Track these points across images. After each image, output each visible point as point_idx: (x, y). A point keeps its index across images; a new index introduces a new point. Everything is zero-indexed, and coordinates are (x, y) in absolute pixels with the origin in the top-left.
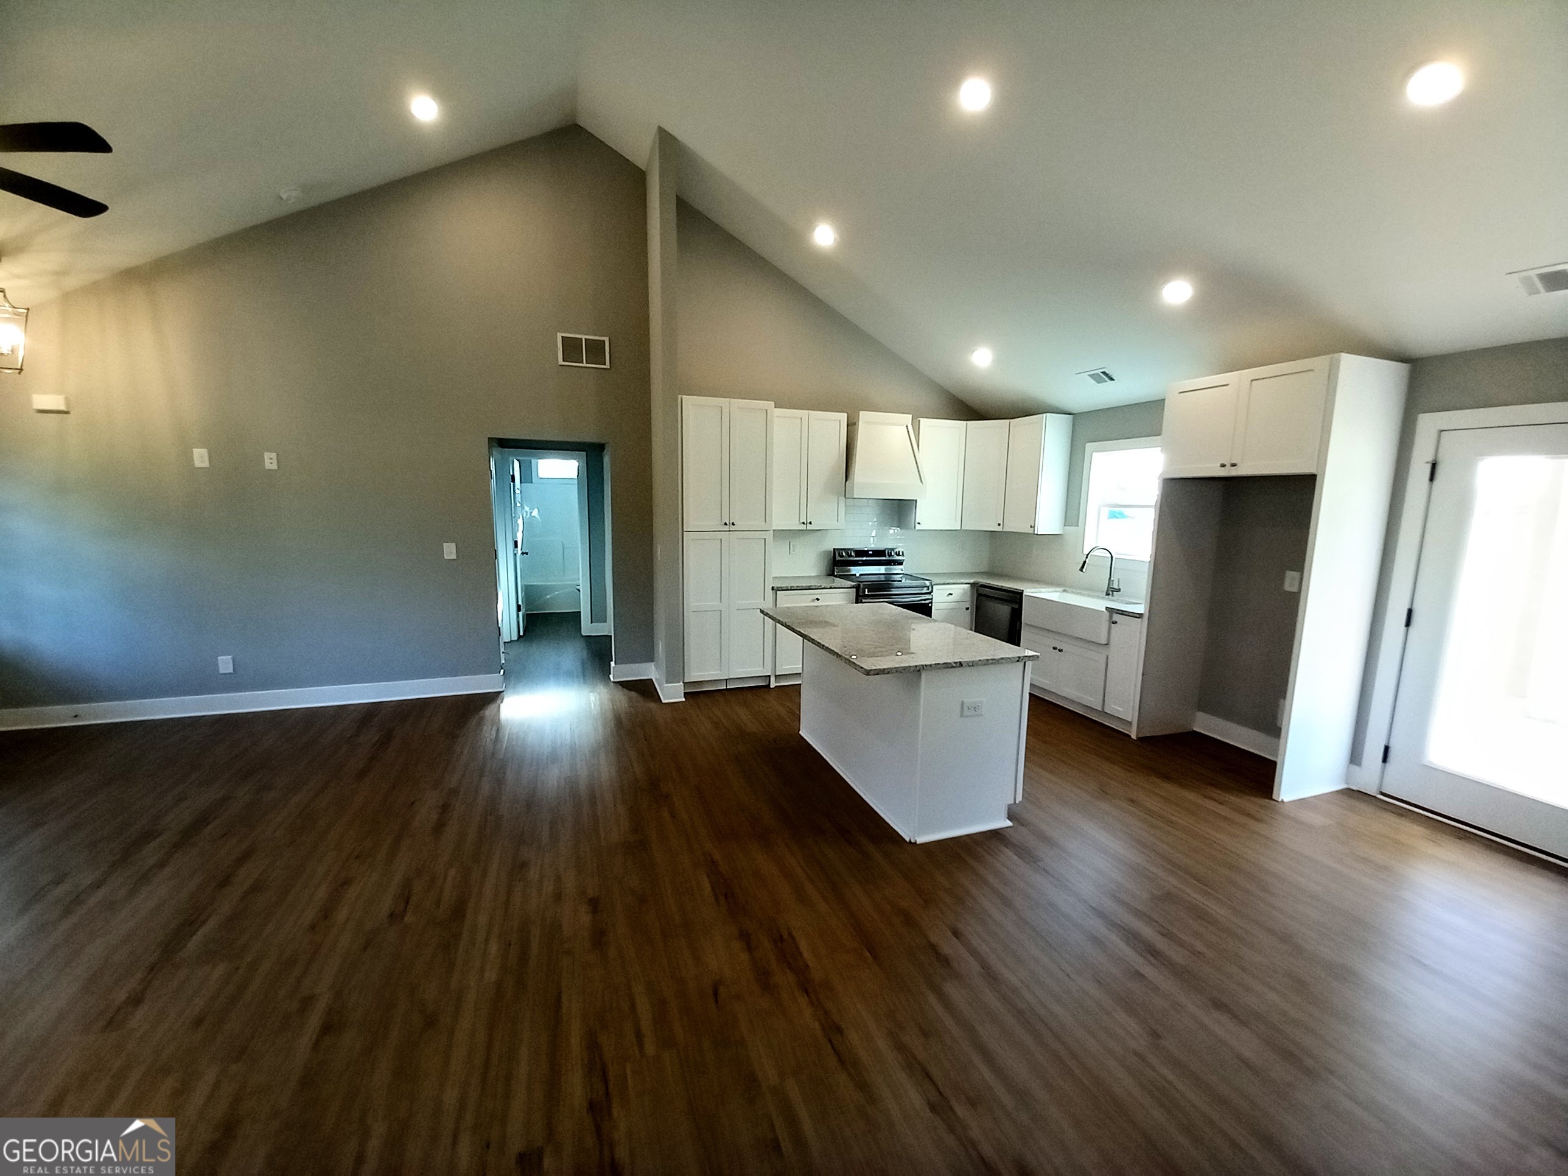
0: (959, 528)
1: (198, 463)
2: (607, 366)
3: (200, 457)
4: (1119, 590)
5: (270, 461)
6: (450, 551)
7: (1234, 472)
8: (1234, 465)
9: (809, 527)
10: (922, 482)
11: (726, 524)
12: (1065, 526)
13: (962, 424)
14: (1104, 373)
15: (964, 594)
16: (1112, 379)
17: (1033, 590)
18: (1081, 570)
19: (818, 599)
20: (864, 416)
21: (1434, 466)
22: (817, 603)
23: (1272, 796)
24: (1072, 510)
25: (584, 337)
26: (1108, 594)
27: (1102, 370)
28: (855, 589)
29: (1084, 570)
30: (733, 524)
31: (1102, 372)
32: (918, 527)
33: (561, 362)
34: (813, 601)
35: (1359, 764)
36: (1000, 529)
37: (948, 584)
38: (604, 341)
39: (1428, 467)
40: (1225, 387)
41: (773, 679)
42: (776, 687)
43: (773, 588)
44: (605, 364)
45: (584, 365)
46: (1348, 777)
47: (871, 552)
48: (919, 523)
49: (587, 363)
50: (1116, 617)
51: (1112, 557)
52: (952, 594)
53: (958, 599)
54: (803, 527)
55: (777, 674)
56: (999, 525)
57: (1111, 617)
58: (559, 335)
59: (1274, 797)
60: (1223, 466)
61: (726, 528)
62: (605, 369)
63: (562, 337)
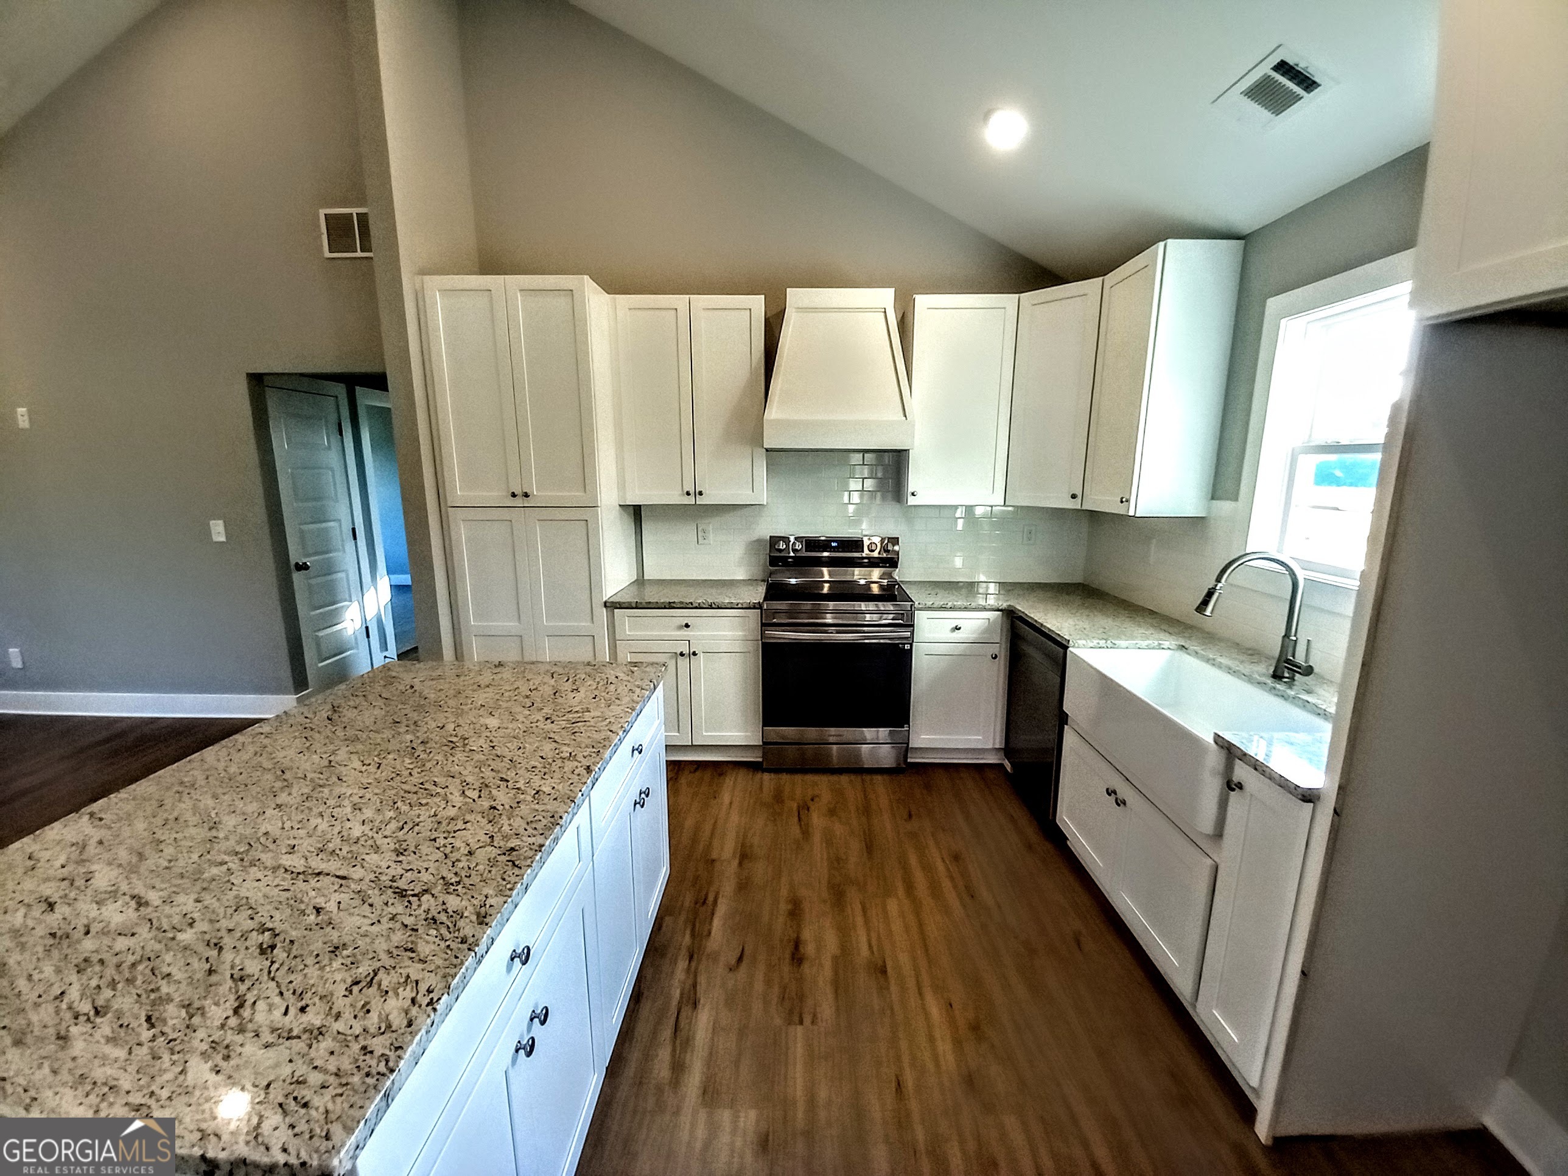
4: (1309, 671)
5: (22, 418)
6: (218, 531)
9: (701, 501)
10: (905, 416)
12: (1213, 498)
13: (1009, 300)
15: (988, 630)
18: (1201, 609)
19: (687, 626)
20: (795, 297)
22: (685, 633)
25: (353, 211)
26: (1277, 676)
28: (758, 611)
29: (1208, 611)
30: (527, 496)
32: (911, 501)
33: (328, 255)
34: (680, 627)
36: (1074, 505)
37: (952, 609)
43: (606, 604)
45: (359, 254)
47: (834, 544)
48: (913, 494)
49: (362, 251)
50: (1241, 771)
51: (1294, 580)
52: (961, 629)
53: (972, 637)
54: (690, 500)
56: (1074, 496)
57: (1229, 767)
58: (322, 212)
61: (517, 502)
63: (325, 214)
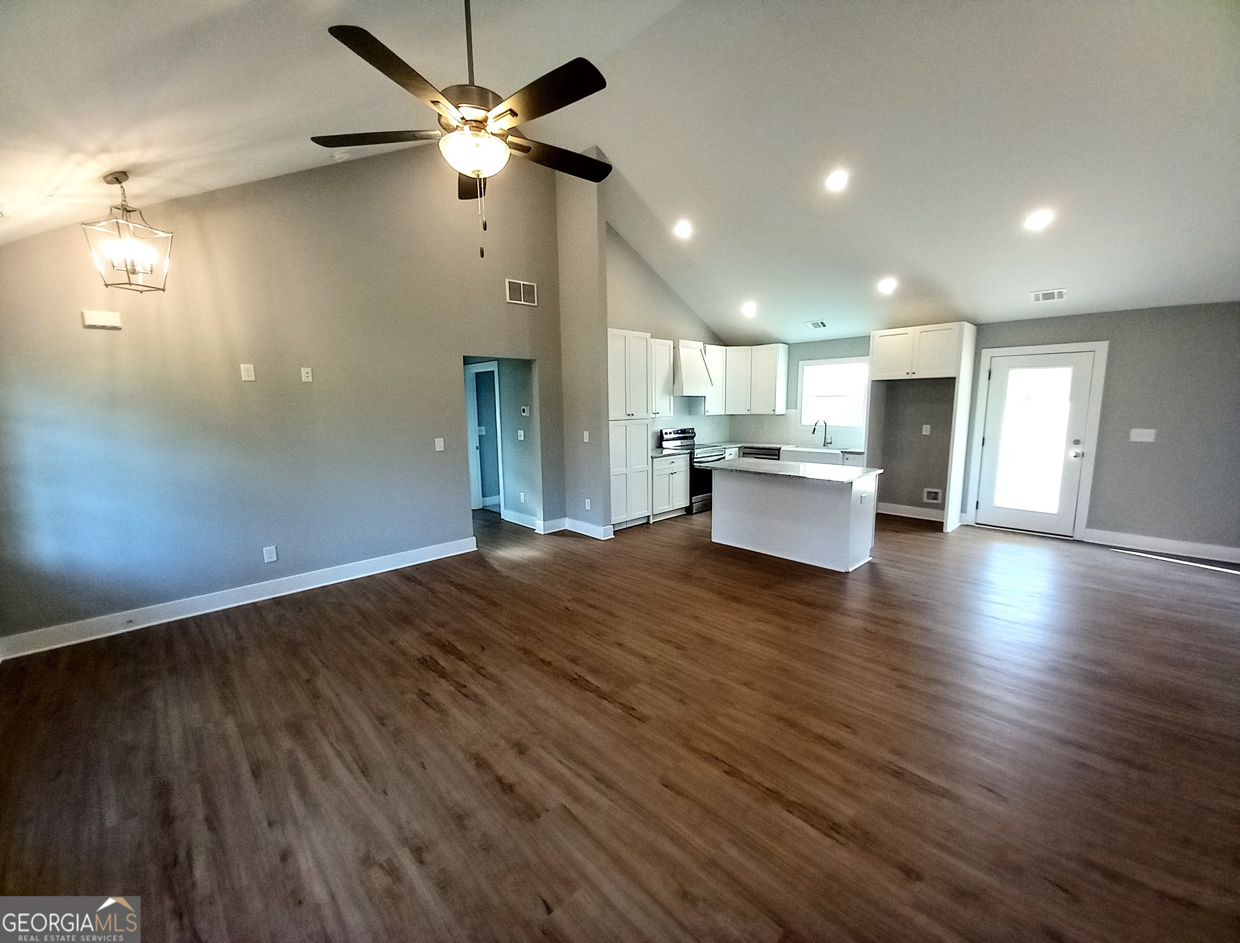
0: (724, 414)
1: (244, 377)
2: (536, 304)
3: (247, 372)
4: (831, 443)
5: (306, 375)
6: (439, 444)
7: (914, 377)
8: (914, 373)
9: (657, 416)
10: (712, 385)
11: (629, 415)
12: (788, 408)
13: (723, 348)
14: (822, 323)
15: (736, 453)
16: (824, 326)
17: (785, 447)
18: (813, 433)
19: (673, 462)
20: (682, 342)
21: (990, 373)
22: (672, 465)
23: (943, 530)
24: (792, 401)
25: (522, 283)
26: (824, 445)
27: (822, 321)
28: (689, 455)
29: (815, 433)
30: (633, 415)
31: (821, 323)
32: (707, 414)
33: (508, 300)
34: (671, 463)
35: (966, 513)
36: (748, 413)
37: (729, 448)
38: (533, 286)
39: (988, 373)
40: (906, 335)
41: (651, 517)
42: (653, 522)
43: (652, 457)
44: (534, 303)
45: (522, 302)
46: (961, 519)
47: (680, 432)
48: (706, 411)
49: (524, 301)
50: (847, 456)
51: (826, 425)
52: (731, 454)
53: (734, 457)
55: (654, 514)
56: (748, 410)
57: (844, 456)
58: (507, 281)
59: (944, 531)
60: (908, 373)
61: (629, 417)
62: (534, 306)
63: (509, 282)
